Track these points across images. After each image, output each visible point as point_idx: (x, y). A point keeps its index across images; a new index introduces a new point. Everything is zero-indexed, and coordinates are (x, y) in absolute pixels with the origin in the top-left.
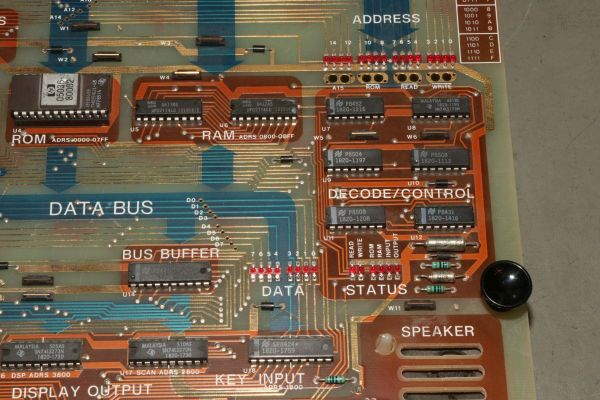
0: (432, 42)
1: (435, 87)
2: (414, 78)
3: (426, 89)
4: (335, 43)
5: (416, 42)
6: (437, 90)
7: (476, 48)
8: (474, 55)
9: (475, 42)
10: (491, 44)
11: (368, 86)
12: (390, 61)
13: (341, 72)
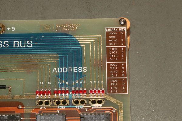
0: (93, 82)
1: (93, 108)
2: (83, 103)
3: (88, 108)
4: (43, 83)
5: (84, 83)
6: (95, 109)
7: (115, 86)
8: (114, 90)
9: (115, 82)
10: (123, 84)
11: (59, 107)
12: (71, 93)
13: (45, 99)
